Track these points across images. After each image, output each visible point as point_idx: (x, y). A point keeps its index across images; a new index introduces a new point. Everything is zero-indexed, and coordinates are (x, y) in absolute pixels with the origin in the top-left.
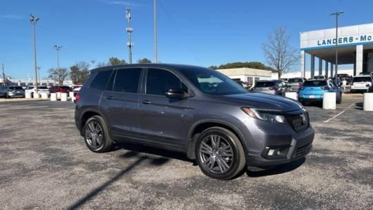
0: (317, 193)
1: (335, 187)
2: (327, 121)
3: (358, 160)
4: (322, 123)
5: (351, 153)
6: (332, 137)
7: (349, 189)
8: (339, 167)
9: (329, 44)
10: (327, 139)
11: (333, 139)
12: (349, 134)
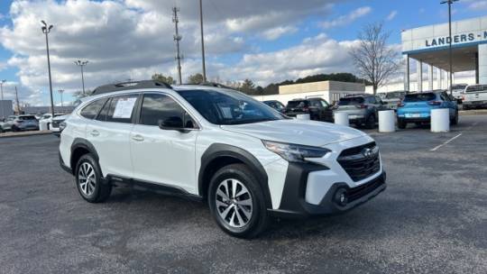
0: (405, 265)
1: (436, 253)
2: (434, 149)
3: (476, 207)
4: (427, 151)
5: (466, 196)
6: (439, 172)
7: (459, 256)
8: (444, 220)
9: (442, 45)
10: (432, 175)
11: (441, 175)
12: (464, 166)
